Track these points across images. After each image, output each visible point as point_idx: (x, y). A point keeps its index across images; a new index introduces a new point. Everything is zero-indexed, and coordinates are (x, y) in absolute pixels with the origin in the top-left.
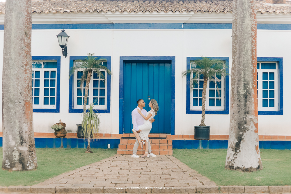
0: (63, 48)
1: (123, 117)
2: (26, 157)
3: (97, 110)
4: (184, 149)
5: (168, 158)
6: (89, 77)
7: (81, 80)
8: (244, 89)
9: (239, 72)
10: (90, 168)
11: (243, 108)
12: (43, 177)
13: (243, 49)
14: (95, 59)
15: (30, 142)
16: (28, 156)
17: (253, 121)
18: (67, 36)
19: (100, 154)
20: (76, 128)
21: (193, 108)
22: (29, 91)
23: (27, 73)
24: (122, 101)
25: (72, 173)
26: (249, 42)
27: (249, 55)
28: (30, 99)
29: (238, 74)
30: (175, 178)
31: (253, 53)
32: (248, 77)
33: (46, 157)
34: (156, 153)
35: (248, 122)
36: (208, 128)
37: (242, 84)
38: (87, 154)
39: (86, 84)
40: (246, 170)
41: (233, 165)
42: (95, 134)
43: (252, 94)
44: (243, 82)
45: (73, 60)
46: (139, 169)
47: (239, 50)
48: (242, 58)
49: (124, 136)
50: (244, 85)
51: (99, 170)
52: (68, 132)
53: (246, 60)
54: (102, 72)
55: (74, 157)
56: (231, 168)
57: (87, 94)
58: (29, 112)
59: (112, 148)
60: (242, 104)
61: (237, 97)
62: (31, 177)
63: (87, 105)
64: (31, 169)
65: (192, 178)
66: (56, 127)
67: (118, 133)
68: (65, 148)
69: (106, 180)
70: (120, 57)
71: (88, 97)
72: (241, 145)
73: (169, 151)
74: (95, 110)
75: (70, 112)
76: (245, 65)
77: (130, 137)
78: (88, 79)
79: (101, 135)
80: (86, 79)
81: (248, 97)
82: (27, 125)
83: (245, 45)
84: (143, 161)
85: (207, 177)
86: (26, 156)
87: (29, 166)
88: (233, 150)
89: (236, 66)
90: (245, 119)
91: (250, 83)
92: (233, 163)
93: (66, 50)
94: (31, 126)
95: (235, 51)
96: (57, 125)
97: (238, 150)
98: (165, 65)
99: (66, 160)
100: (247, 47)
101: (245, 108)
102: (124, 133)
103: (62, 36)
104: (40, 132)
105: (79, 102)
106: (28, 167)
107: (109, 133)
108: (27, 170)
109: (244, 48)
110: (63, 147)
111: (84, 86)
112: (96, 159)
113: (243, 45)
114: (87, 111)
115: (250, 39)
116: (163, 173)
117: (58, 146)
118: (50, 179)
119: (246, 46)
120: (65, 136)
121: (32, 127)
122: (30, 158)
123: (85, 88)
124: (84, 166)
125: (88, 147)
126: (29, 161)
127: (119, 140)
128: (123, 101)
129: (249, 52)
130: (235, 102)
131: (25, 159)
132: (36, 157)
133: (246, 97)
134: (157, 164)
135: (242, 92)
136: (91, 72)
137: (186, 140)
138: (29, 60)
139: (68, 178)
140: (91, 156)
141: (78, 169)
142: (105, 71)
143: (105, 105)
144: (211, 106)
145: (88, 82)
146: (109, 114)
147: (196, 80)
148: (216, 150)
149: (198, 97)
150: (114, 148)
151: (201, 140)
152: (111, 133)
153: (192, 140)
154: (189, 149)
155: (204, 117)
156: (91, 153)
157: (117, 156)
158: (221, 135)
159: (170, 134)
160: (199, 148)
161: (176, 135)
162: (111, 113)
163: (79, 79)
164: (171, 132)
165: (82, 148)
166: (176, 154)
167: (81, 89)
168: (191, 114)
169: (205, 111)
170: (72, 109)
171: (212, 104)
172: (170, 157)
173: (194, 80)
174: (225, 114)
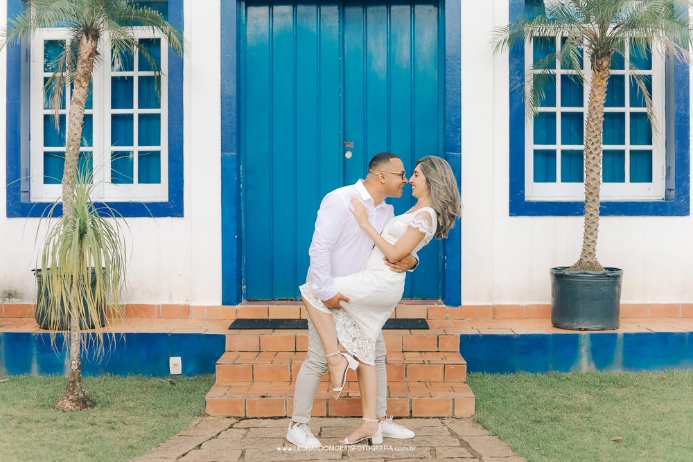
1: (239, 232)
4: (514, 371)
6: (85, 57)
7: (54, 78)
21: (536, 191)
24: (234, 166)
34: (397, 409)
36: (613, 277)
39: (75, 92)
49: (242, 317)
54: (144, 42)
57: (79, 136)
59: (190, 375)
71: (90, 149)
73: (456, 395)
77: (270, 318)
79: (146, 310)
98: (413, 12)
102: (244, 301)
107: (182, 302)
127: (222, 338)
128: (238, 164)
136: (96, 36)
137: (523, 337)
140: (72, 435)
142: (158, 41)
143: (159, 182)
144: (610, 182)
145: (82, 79)
146: (180, 218)
147: (547, 72)
148: (655, 377)
149: (555, 144)
150: (200, 372)
151: (585, 330)
152: (188, 303)
153: (549, 335)
154: (534, 375)
155: (596, 229)
156: (86, 407)
157: (206, 429)
158: (659, 305)
159: (440, 300)
160: (581, 369)
161: (467, 306)
162: (185, 214)
163: (49, 75)
164: (447, 296)
165: (56, 375)
166: (491, 410)
167: (57, 118)
168: (529, 215)
169: (602, 204)
170: (22, 201)
171: (613, 173)
172: (466, 430)
173: (539, 72)
174: (671, 215)
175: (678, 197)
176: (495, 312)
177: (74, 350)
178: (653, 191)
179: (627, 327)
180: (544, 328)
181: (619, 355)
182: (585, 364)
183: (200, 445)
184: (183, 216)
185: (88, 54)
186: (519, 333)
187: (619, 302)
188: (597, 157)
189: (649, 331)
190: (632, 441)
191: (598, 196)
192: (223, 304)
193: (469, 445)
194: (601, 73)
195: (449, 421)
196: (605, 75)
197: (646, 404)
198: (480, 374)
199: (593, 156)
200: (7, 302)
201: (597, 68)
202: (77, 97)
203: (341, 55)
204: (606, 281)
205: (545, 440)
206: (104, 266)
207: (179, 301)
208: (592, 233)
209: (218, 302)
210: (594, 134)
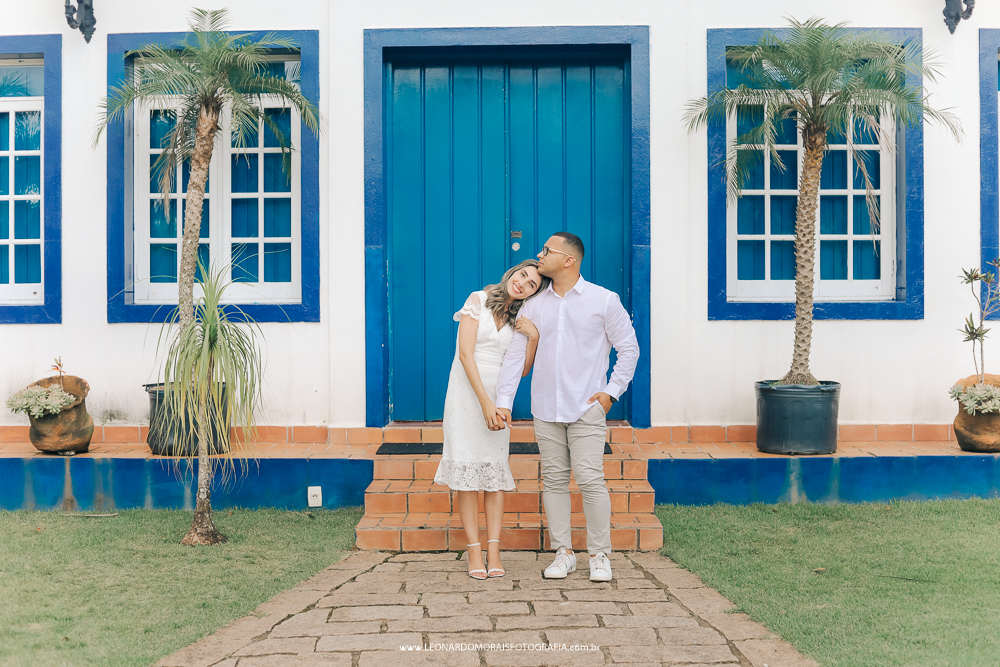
1: (386, 340)
3: (243, 307)
4: (711, 503)
6: (205, 133)
7: (165, 155)
19: (264, 549)
20: (144, 402)
21: (739, 291)
24: (380, 261)
36: (828, 392)
39: (194, 174)
45: (126, 55)
49: (390, 440)
52: (106, 424)
54: (271, 112)
57: (198, 227)
59: (331, 507)
63: (197, 286)
66: (31, 401)
67: (362, 424)
68: (83, 508)
70: (367, 33)
71: (205, 241)
73: (642, 526)
74: (231, 308)
75: (113, 318)
77: (424, 442)
78: (199, 148)
79: (276, 433)
84: (511, 608)
93: (87, 2)
96: (38, 390)
102: (391, 423)
107: (318, 423)
110: (76, 503)
114: (199, 313)
117: (49, 497)
120: (88, 444)
123: (186, 195)
125: (199, 507)
127: (369, 464)
128: (385, 258)
136: (217, 109)
137: (721, 461)
140: (208, 570)
142: (288, 111)
143: (288, 279)
144: (830, 279)
145: (201, 160)
146: (316, 324)
147: (752, 147)
148: (876, 509)
149: (763, 233)
150: (344, 504)
151: (796, 454)
152: (325, 425)
153: (752, 460)
154: (735, 507)
155: (808, 336)
156: (217, 541)
157: (358, 563)
158: (887, 426)
159: (626, 421)
160: (790, 500)
161: (658, 428)
162: (321, 319)
163: (159, 151)
164: (634, 416)
165: (174, 508)
166: (682, 543)
167: (168, 203)
168: (732, 319)
169: (815, 305)
170: (126, 303)
171: (834, 268)
172: (652, 563)
173: (743, 147)
174: (902, 318)
175: (910, 296)
176: (692, 434)
177: (204, 475)
178: (881, 289)
179: (845, 450)
180: (749, 452)
181: (835, 485)
182: (795, 494)
183: (354, 578)
184: (319, 321)
185: (208, 129)
186: (718, 457)
187: (836, 422)
188: (809, 251)
189: (871, 456)
190: (835, 572)
191: (810, 297)
192: (367, 425)
193: (654, 577)
194: (814, 152)
195: (633, 554)
196: (819, 155)
197: (860, 536)
198: (671, 506)
199: (804, 249)
200: (109, 424)
201: (810, 146)
202: (196, 180)
203: (507, 128)
204: (819, 396)
205: (740, 572)
207: (314, 422)
208: (803, 341)
209: (360, 422)
210: (806, 224)
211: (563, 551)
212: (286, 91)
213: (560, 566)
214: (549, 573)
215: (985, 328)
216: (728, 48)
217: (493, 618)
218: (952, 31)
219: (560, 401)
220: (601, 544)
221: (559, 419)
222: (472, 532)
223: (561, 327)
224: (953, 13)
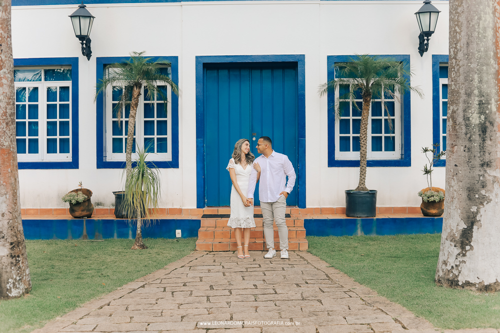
0: (83, 41)
1: (204, 175)
2: (4, 270)
3: (153, 162)
4: (328, 236)
5: (301, 257)
6: (136, 96)
7: (119, 103)
8: (479, 113)
9: (468, 76)
10: (143, 286)
11: (479, 155)
12: (41, 315)
13: (476, 27)
14: (147, 61)
15: (13, 235)
16: (9, 267)
17: (498, 182)
18: (90, 17)
19: (162, 251)
20: (112, 199)
21: (340, 156)
22: (7, 124)
23: (3, 85)
25: (107, 302)
26: (489, 10)
27: (489, 39)
28: (11, 141)
29: (466, 80)
30: (334, 309)
31: (496, 35)
32: (489, 87)
33: (53, 260)
35: (488, 184)
36: (373, 194)
37: (475, 101)
38: (136, 252)
39: (131, 112)
40: (487, 288)
41: (457, 276)
42: (150, 209)
43: (496, 124)
44: (477, 99)
45: (104, 64)
46: (249, 286)
47: (468, 27)
48: (475, 45)
49: (206, 213)
50: (479, 104)
51: (165, 291)
52: (97, 207)
53: (482, 49)
54: (160, 87)
55: (109, 259)
56: (452, 283)
57: (133, 132)
58: (9, 171)
59: (185, 238)
60: (475, 145)
61: (464, 131)
62: (16, 315)
63: (133, 154)
64: (16, 295)
65: (371, 308)
66: (72, 198)
67: (195, 207)
68: (91, 238)
69: (182, 317)
70: (197, 57)
71: (134, 137)
72: (473, 233)
73: (301, 242)
74: (149, 163)
75: (100, 168)
76: (481, 61)
77: (219, 214)
78: (133, 102)
79: (162, 211)
80: (129, 102)
81: (488, 130)
82: (5, 199)
83: (481, 17)
84: (253, 266)
85: (404, 306)
86: (4, 267)
87: (12, 290)
88: (455, 246)
89: (461, 64)
90: (481, 178)
91: (493, 100)
92: (456, 272)
93: (88, 45)
94: (13, 200)
95: (458, 30)
96: (74, 193)
97: (467, 245)
98: (284, 73)
99: (93, 266)
100: (485, 20)
101: (482, 153)
102: (206, 207)
103: (79, 16)
104: (42, 208)
105: (117, 146)
106: (11, 292)
107: (178, 207)
108: (8, 297)
109: (479, 23)
110: (88, 237)
111: (127, 116)
112: (155, 264)
113: (476, 17)
114: (134, 165)
115: (491, 5)
116: (304, 296)
117: (77, 235)
118: (58, 318)
119: (483, 19)
120: (91, 214)
121: (16, 203)
122: (13, 272)
123: (127, 119)
124: (132, 280)
125: (137, 236)
126: (12, 278)
127: (199, 221)
128: (203, 144)
129: (490, 33)
130: (461, 142)
131: (3, 275)
132: (28, 267)
133: (484, 130)
134: (284, 273)
135: (475, 119)
136: (140, 87)
137: (332, 220)
138: (6, 57)
139: (99, 315)
140: (143, 257)
141: (119, 288)
142: (166, 87)
143: (167, 152)
144: (375, 151)
145: (134, 106)
147: (345, 100)
148: (390, 237)
149: (350, 134)
150: (190, 237)
151: (360, 217)
152: (181, 207)
153: (343, 219)
155: (365, 173)
156: (144, 248)
157: (197, 255)
158: (397, 207)
159: (296, 206)
160: (357, 234)
161: (309, 208)
163: (116, 102)
164: (300, 204)
165: (125, 238)
166: (315, 248)
167: (119, 122)
168: (337, 166)
169: (368, 161)
170: (104, 161)
172: (304, 255)
173: (341, 100)
174: (402, 166)
175: (405, 158)
176: (322, 211)
177: (139, 225)
178: (395, 155)
179: (379, 216)
180: (343, 217)
181: (374, 229)
182: (359, 232)
183: (197, 259)
184: (178, 168)
187: (375, 205)
190: (368, 255)
191: (366, 158)
192: (197, 208)
193: (304, 258)
194: (367, 103)
195: (297, 252)
197: (381, 246)
202: (132, 114)
204: (368, 195)
205: (334, 256)
206: (143, 190)
207: (177, 206)
208: (363, 175)
211: (271, 249)
212: (166, 80)
213: (271, 254)
214: (266, 256)
215: (432, 169)
216: (335, 63)
217: (247, 268)
218: (422, 56)
219: (269, 195)
220: (285, 246)
221: (269, 201)
222: (239, 243)
223: (268, 168)
224: (422, 49)
